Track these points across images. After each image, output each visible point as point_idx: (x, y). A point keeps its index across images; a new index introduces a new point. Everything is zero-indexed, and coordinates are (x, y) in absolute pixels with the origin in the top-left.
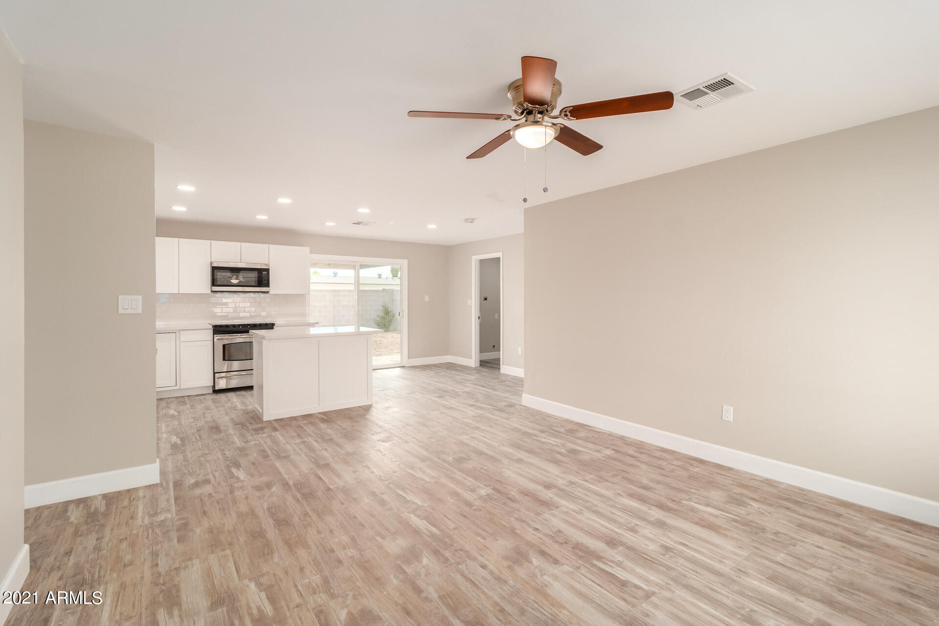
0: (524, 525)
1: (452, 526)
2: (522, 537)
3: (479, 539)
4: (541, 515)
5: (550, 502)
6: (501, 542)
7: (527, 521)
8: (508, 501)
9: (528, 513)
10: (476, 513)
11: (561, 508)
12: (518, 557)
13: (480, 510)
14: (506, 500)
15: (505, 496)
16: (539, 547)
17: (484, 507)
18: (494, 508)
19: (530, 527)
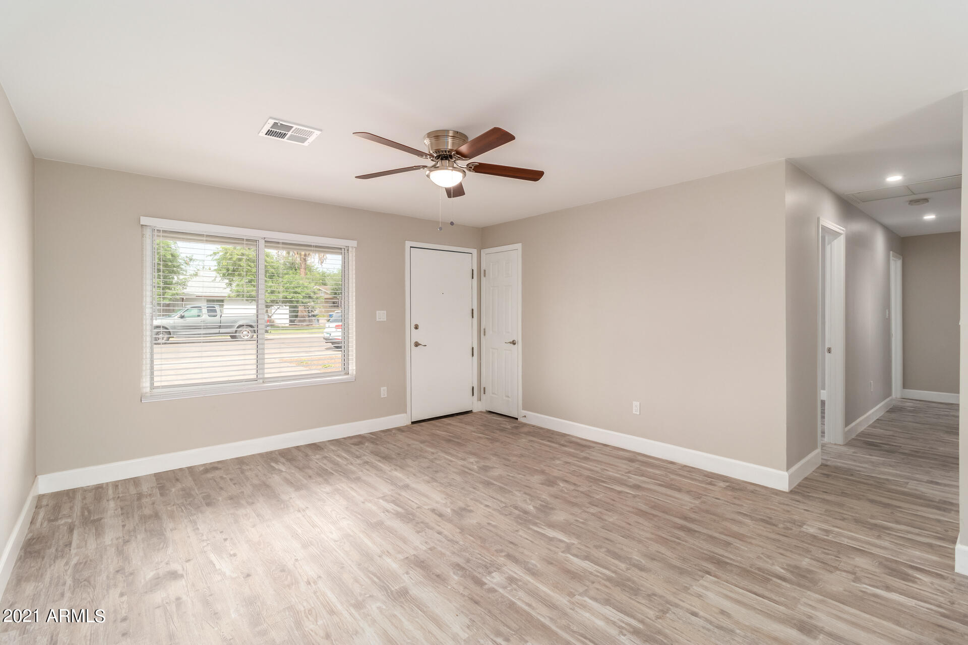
0: (451, 537)
1: (521, 533)
2: (455, 526)
3: (494, 523)
4: (429, 548)
5: (412, 566)
6: (474, 522)
7: (446, 541)
8: (463, 566)
9: (443, 551)
10: (501, 547)
11: (402, 558)
12: (462, 512)
13: (497, 551)
14: (466, 567)
15: (468, 573)
16: (442, 519)
17: (493, 555)
18: (480, 555)
19: (445, 536)
